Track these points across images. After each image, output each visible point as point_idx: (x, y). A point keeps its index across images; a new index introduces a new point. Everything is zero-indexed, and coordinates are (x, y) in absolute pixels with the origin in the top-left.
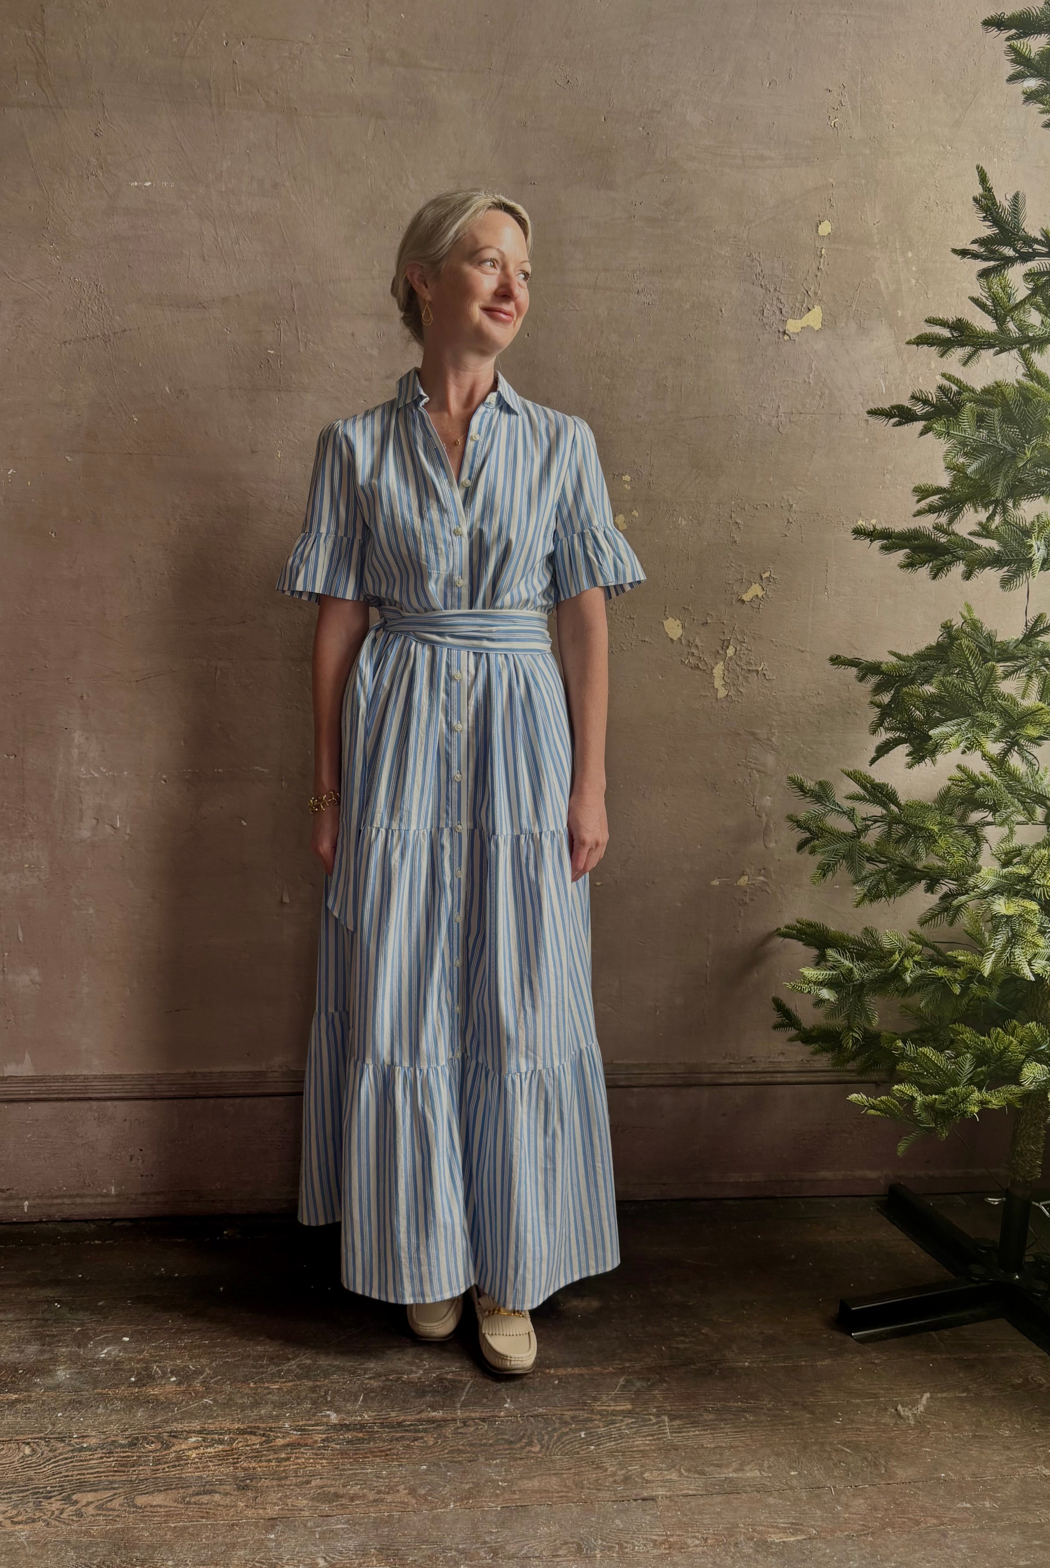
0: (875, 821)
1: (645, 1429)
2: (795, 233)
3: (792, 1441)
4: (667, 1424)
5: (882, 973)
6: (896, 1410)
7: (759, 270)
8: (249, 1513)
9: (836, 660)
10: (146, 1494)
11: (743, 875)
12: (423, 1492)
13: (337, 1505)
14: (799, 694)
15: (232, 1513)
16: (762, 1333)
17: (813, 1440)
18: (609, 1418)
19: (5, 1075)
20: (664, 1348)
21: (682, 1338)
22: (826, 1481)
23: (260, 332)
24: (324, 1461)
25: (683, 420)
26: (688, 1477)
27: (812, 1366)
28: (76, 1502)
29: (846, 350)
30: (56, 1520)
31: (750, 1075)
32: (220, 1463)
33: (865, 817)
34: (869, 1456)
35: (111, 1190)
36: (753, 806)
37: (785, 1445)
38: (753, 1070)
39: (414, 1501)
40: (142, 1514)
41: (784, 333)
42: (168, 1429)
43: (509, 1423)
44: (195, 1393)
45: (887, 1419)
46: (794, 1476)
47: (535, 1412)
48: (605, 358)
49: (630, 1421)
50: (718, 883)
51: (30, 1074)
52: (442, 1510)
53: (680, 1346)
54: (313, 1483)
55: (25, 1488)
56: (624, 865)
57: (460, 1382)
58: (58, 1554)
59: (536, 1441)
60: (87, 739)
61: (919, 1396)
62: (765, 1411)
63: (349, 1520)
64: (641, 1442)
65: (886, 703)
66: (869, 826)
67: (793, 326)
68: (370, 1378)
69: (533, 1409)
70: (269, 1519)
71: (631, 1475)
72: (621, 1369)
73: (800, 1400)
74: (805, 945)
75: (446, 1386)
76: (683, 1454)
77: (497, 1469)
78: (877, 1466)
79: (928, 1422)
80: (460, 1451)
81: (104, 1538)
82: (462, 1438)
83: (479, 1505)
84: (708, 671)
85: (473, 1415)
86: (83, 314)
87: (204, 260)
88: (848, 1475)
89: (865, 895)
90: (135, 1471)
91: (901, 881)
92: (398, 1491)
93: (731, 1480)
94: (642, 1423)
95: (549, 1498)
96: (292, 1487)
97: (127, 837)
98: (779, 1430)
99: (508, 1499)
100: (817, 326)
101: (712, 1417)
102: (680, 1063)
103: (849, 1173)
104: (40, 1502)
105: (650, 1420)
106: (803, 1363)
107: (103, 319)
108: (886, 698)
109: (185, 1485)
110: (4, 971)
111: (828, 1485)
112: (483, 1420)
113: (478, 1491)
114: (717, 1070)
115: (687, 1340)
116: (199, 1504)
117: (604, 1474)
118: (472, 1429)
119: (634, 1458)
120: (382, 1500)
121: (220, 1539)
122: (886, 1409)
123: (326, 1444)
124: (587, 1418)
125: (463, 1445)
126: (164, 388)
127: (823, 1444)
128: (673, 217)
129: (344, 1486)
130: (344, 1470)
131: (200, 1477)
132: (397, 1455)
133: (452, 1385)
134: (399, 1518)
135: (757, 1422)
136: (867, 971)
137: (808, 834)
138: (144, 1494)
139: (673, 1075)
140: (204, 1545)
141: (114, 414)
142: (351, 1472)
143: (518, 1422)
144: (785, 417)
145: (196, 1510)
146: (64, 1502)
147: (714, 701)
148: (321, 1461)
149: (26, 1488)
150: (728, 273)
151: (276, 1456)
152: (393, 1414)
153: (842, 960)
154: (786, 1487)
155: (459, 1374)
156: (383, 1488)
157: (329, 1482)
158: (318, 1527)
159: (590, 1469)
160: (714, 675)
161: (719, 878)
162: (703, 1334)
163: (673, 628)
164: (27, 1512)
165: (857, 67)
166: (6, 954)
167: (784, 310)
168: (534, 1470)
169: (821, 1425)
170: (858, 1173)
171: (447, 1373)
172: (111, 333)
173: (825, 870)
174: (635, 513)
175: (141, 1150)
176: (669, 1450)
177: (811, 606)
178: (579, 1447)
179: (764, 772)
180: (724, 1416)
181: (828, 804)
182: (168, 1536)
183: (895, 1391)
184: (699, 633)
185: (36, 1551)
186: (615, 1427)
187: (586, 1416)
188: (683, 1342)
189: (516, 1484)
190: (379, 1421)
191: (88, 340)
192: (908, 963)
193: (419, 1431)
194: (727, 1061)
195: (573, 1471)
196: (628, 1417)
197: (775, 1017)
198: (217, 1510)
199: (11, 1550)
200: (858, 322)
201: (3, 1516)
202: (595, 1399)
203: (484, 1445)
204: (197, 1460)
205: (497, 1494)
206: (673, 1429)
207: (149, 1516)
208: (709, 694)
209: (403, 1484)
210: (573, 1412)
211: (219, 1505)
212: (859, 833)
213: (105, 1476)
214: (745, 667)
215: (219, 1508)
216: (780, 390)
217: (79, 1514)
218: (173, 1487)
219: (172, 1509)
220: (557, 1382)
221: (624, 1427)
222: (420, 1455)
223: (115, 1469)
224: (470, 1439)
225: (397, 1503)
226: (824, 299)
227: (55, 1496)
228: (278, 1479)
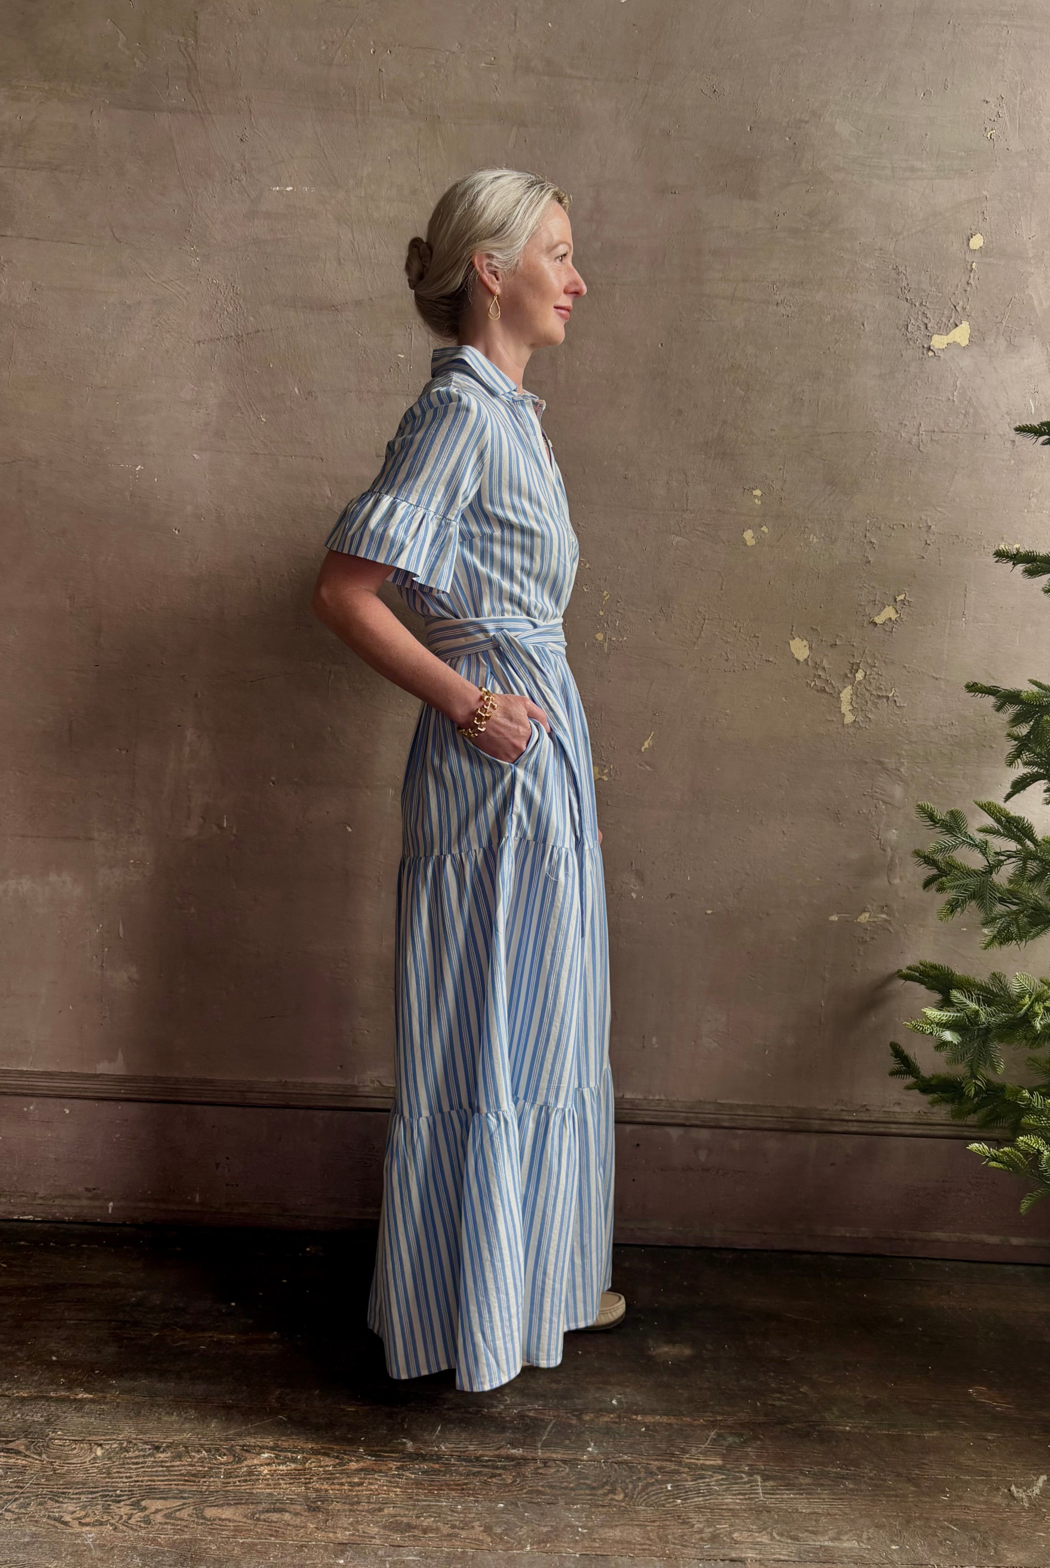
0: (1009, 857)
1: (736, 1487)
2: (945, 246)
3: (895, 1514)
4: (759, 1483)
5: (1010, 1018)
6: (1009, 1490)
7: (904, 284)
8: (319, 1535)
9: (973, 688)
10: (215, 1506)
11: (865, 911)
12: (499, 1531)
13: (409, 1536)
14: (931, 723)
15: (302, 1534)
16: (865, 1397)
17: (917, 1514)
18: (698, 1472)
19: (98, 1072)
20: (759, 1404)
21: (778, 1395)
22: (930, 1558)
23: (391, 335)
24: (398, 1490)
25: (819, 435)
26: (779, 1541)
27: (919, 1437)
28: (145, 1508)
29: (994, 368)
30: (124, 1525)
31: (863, 1124)
32: (292, 1481)
33: (999, 851)
34: (978, 1536)
35: (196, 1198)
36: (878, 839)
37: (886, 1517)
38: (866, 1119)
39: (489, 1540)
40: (210, 1527)
41: (929, 349)
42: (241, 1442)
43: (592, 1468)
44: (270, 1408)
45: (998, 1500)
46: (895, 1550)
47: (619, 1459)
48: (740, 371)
49: (721, 1477)
50: (837, 919)
51: (122, 1073)
52: (518, 1552)
53: (777, 1403)
54: (386, 1511)
55: (94, 1490)
56: (737, 894)
57: (542, 1420)
58: (124, 1560)
59: (619, 1489)
60: (199, 737)
61: (1035, 1478)
62: (866, 1479)
63: (421, 1553)
64: (731, 1500)
65: (1024, 734)
66: (1002, 861)
67: (938, 342)
68: (449, 1409)
69: (617, 1455)
70: (339, 1544)
71: (720, 1534)
72: (712, 1422)
73: (905, 1471)
74: (928, 988)
75: (527, 1424)
76: (776, 1517)
77: (577, 1515)
78: (987, 1547)
79: (1044, 1506)
80: (539, 1493)
81: (171, 1547)
82: (542, 1479)
83: (556, 1550)
84: (835, 695)
85: (554, 1456)
86: (218, 315)
87: (340, 264)
88: (954, 1554)
89: (995, 937)
90: (205, 1482)
91: (1033, 924)
92: (473, 1527)
93: (826, 1549)
94: (733, 1481)
95: (631, 1549)
96: (363, 1513)
97: (233, 838)
98: (880, 1500)
99: (588, 1547)
100: (965, 342)
101: (808, 1480)
102: (788, 1107)
103: (965, 1235)
104: (109, 1505)
105: (742, 1478)
106: (909, 1433)
107: (237, 320)
108: (1024, 730)
109: (255, 1501)
110: (103, 967)
111: (932, 1563)
112: (564, 1462)
113: (556, 1536)
114: (827, 1117)
115: (784, 1398)
116: (268, 1522)
117: (690, 1530)
118: (553, 1470)
119: (723, 1516)
120: (456, 1535)
121: (288, 1559)
122: (998, 1489)
123: (401, 1472)
124: (675, 1470)
125: (542, 1486)
126: (294, 389)
127: (928, 1519)
128: (817, 228)
129: (418, 1517)
130: (418, 1501)
131: (271, 1494)
132: (474, 1490)
133: (533, 1423)
134: (473, 1556)
135: (857, 1490)
136: (994, 1016)
137: (936, 870)
138: (213, 1506)
139: (780, 1119)
140: (271, 1564)
141: (242, 413)
142: (425, 1503)
143: (601, 1467)
144: (927, 435)
145: (265, 1527)
146: (132, 1507)
147: (840, 726)
148: (395, 1490)
149: (96, 1490)
150: (872, 286)
151: (349, 1480)
152: (471, 1448)
153: (968, 1002)
154: (886, 1561)
155: (542, 1413)
156: (457, 1523)
157: (402, 1512)
158: (389, 1556)
159: (676, 1523)
160: (842, 699)
161: (838, 913)
162: (801, 1392)
163: (800, 649)
164: (95, 1514)
165: (1016, 78)
166: (106, 949)
167: (929, 325)
168: (616, 1519)
169: (927, 1499)
170: (975, 1237)
171: (530, 1410)
172: (244, 335)
173: (953, 906)
174: (764, 529)
175: (228, 1158)
176: (761, 1511)
177: (947, 631)
178: (665, 1500)
179: (890, 804)
180: (821, 1482)
181: (959, 835)
182: (236, 1552)
183: (1009, 1471)
184: (828, 656)
185: (101, 1555)
186: (704, 1482)
187: (673, 1467)
188: (780, 1399)
189: (597, 1533)
190: (456, 1454)
191: (221, 339)
192: (1039, 1008)
193: (497, 1468)
194: (838, 1107)
195: (657, 1524)
196: (718, 1473)
197: (892, 1063)
198: (286, 1529)
199: (77, 1551)
200: (1008, 339)
201: (71, 1516)
202: (684, 1451)
203: (566, 1488)
204: (268, 1476)
205: (577, 1540)
206: (766, 1490)
207: (217, 1529)
208: (834, 719)
209: (478, 1520)
210: (660, 1462)
211: (288, 1525)
212: (991, 869)
213: (175, 1485)
214: (874, 692)
215: (289, 1528)
216: (922, 407)
217: (147, 1521)
218: (243, 1501)
219: (241, 1524)
220: (643, 1429)
221: (713, 1483)
222: (497, 1492)
223: (186, 1478)
224: (550, 1480)
225: (472, 1539)
226: (972, 314)
227: (124, 1500)
228: (349, 1504)
